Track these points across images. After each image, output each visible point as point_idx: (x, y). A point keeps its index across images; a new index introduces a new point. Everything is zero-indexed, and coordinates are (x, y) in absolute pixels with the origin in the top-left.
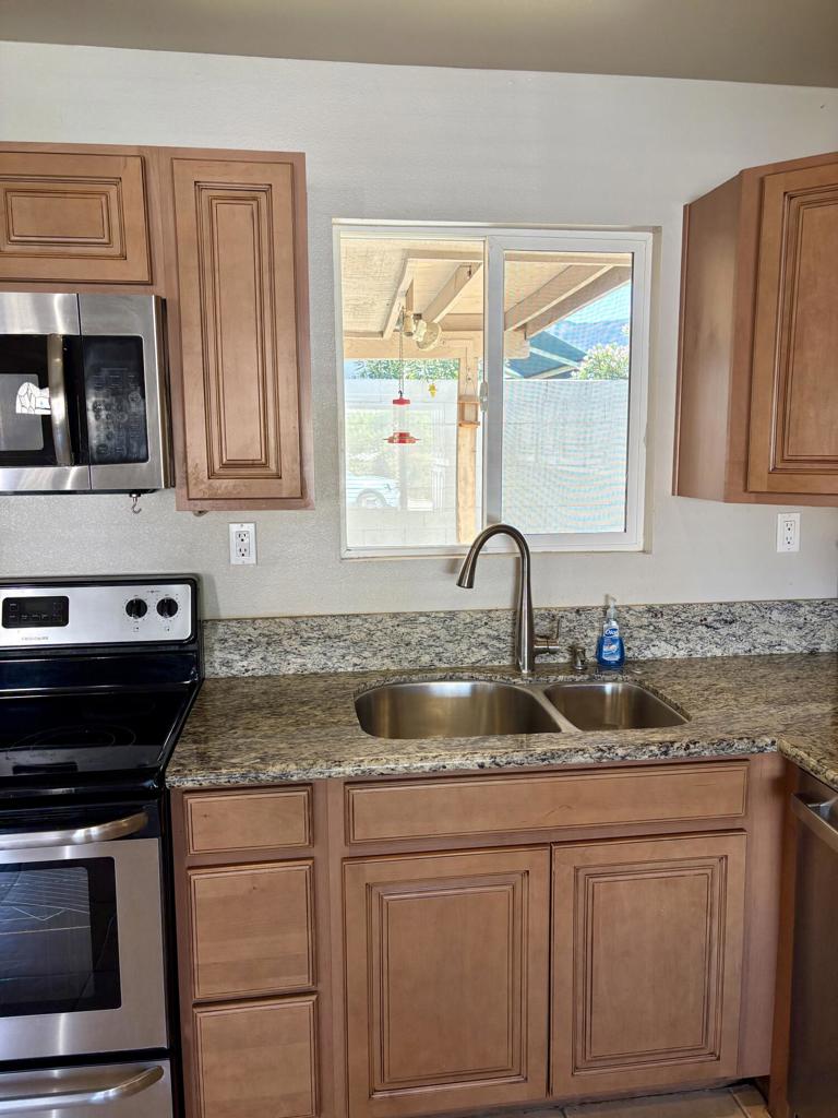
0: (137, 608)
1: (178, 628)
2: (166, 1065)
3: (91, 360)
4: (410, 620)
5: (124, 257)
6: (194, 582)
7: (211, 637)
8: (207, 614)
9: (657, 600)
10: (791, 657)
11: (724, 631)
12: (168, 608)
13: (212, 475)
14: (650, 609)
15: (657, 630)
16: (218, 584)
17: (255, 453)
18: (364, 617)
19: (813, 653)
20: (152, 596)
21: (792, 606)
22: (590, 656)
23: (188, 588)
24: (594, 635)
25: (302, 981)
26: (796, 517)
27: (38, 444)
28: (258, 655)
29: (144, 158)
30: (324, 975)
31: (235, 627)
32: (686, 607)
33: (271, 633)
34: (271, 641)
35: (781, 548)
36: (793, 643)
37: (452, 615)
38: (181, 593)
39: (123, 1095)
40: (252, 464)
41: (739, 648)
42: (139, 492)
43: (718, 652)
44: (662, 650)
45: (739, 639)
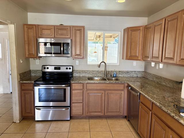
0: (67, 68)
1: (71, 70)
2: (69, 108)
3: (65, 45)
4: (94, 71)
5: (68, 35)
6: (72, 66)
7: (74, 72)
8: (73, 70)
9: (120, 70)
10: (135, 77)
11: (127, 74)
12: (70, 68)
13: (75, 56)
14: (119, 71)
15: (120, 73)
16: (75, 66)
17: (79, 54)
18: (89, 71)
19: (137, 77)
20: (68, 67)
21: (135, 71)
22: (112, 76)
23: (72, 67)
24: (113, 74)
25: (82, 101)
26: (136, 62)
27: (60, 52)
28: (78, 74)
29: (70, 27)
30: (84, 101)
31: (76, 71)
32: (123, 71)
33: (80, 72)
34: (80, 73)
35: (134, 65)
36: (135, 75)
37: (98, 71)
38: (71, 67)
39: (65, 110)
40: (79, 55)
41: (129, 76)
42: (68, 57)
43: (127, 76)
44: (120, 75)
45: (129, 75)
